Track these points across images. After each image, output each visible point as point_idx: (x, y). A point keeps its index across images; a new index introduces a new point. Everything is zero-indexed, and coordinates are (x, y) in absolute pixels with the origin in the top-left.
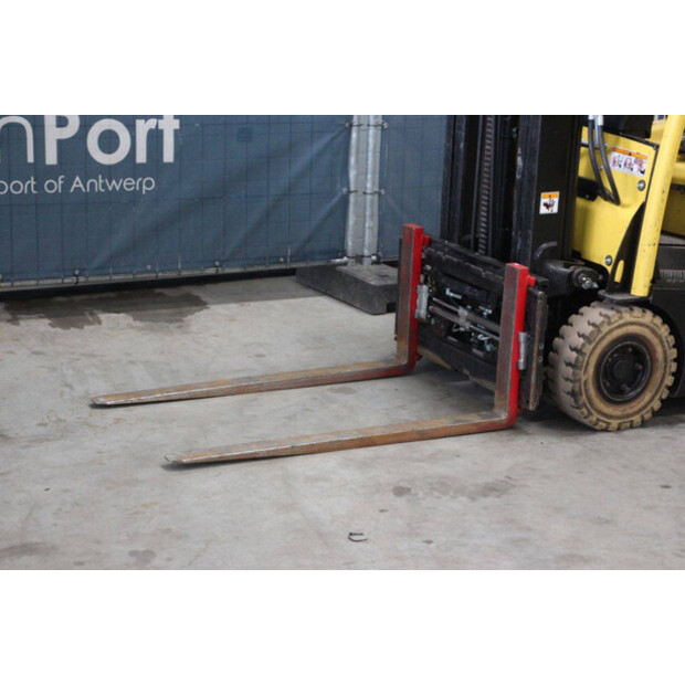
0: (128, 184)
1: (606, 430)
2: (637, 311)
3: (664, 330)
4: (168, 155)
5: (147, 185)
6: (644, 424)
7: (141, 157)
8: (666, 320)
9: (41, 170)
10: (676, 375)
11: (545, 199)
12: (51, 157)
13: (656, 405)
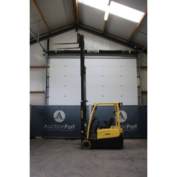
0: (71, 130)
1: (85, 149)
2: (87, 140)
3: (90, 142)
4: (74, 128)
5: (72, 130)
6: (89, 149)
7: (72, 128)
8: (90, 141)
9: (65, 129)
10: (91, 146)
11: (82, 131)
12: (65, 128)
13: (90, 148)
